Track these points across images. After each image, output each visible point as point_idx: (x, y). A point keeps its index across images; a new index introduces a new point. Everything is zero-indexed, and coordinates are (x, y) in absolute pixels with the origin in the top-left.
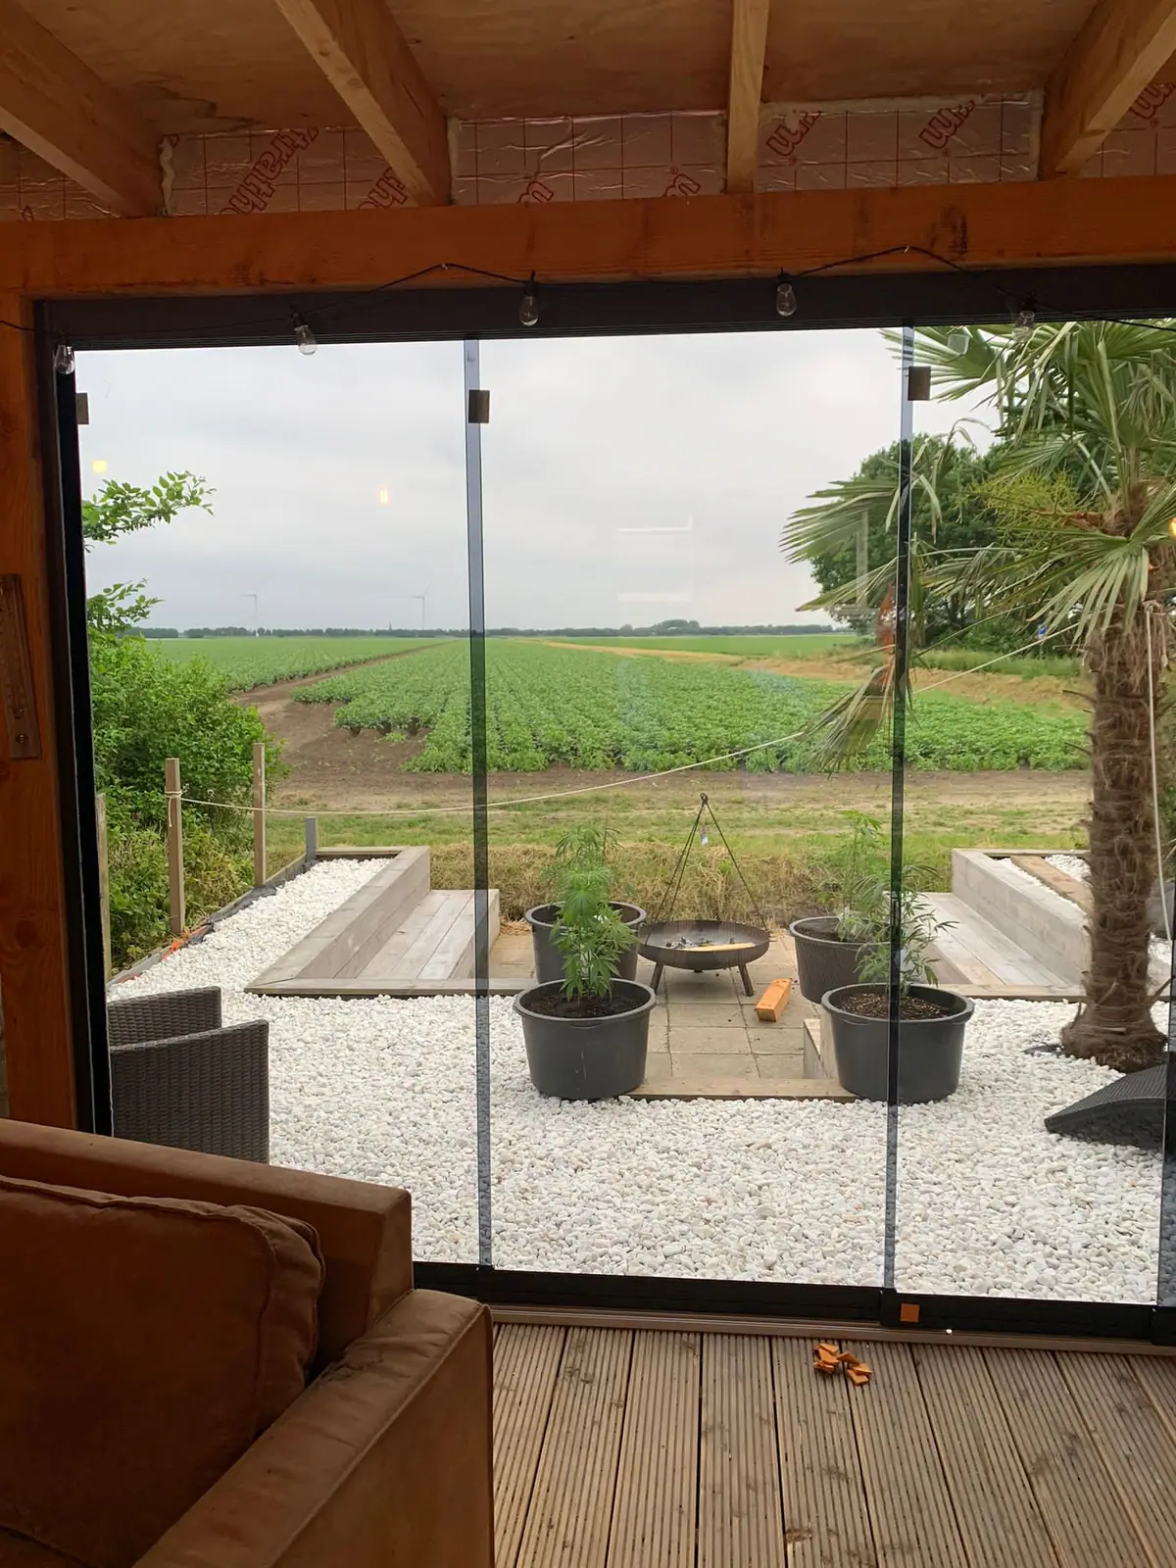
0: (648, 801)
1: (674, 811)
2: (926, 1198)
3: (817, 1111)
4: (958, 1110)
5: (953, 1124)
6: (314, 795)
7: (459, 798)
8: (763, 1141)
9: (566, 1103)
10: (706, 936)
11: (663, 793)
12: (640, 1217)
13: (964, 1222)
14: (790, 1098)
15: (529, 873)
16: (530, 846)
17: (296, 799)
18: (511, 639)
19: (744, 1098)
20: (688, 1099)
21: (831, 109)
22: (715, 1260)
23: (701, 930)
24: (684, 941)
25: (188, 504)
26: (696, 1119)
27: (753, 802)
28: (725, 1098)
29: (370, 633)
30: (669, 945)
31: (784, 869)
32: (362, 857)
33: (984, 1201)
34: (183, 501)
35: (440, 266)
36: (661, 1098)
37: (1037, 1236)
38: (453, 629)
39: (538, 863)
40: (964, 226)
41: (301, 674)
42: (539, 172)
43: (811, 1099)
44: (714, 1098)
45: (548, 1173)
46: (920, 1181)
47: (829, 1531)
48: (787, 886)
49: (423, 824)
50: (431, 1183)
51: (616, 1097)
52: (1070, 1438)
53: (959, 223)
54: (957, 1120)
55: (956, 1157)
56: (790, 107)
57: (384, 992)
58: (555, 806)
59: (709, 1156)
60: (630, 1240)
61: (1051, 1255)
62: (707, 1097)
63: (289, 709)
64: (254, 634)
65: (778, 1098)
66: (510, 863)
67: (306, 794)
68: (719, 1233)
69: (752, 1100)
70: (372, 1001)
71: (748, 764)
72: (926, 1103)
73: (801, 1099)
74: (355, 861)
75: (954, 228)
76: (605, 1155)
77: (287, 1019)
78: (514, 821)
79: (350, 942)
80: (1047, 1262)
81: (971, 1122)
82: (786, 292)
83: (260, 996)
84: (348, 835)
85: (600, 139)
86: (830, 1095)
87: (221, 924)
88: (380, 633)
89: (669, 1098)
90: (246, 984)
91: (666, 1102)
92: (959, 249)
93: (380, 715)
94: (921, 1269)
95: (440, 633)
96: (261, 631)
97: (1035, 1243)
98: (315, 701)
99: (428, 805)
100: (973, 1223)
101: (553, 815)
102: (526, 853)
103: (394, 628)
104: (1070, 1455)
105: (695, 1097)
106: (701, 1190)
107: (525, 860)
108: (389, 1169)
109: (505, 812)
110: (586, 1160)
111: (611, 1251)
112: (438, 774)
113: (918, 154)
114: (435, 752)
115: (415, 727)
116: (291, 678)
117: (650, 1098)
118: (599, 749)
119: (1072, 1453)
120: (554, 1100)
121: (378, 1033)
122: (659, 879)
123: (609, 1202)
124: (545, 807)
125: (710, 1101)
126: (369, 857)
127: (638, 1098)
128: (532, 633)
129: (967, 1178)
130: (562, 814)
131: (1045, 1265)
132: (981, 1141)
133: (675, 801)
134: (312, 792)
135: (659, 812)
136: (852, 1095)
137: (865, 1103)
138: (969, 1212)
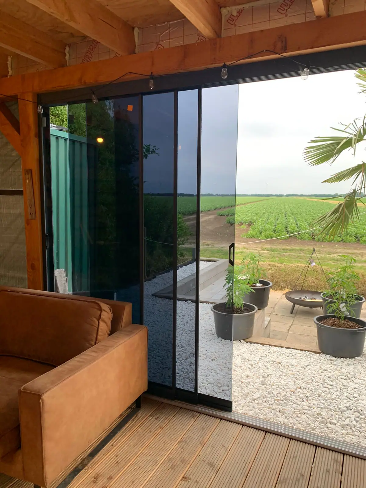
0: (319, 251)
1: (327, 255)
2: (324, 389)
3: (305, 355)
4: (357, 362)
5: (352, 367)
6: (211, 243)
7: (255, 246)
8: (279, 361)
9: (223, 340)
10: (314, 296)
11: (325, 249)
12: (222, 377)
13: (333, 400)
14: (298, 350)
15: (270, 272)
16: (271, 263)
17: (206, 244)
18: (295, 198)
19: (282, 347)
20: (263, 344)
21: (247, 6)
22: (237, 394)
23: (313, 294)
24: (306, 297)
25: (152, 153)
26: (262, 351)
27: (358, 254)
28: (276, 346)
29: (249, 196)
30: (300, 298)
31: (361, 277)
32: (208, 261)
33: (345, 394)
34: (150, 153)
35: (127, 74)
36: (254, 343)
37: (357, 409)
38: (276, 194)
39: (273, 268)
40: (286, 41)
41: (223, 207)
42: (160, 41)
43: (305, 351)
44: (272, 346)
45: (203, 359)
46: (326, 383)
47: (196, 481)
48: (361, 283)
49: (240, 254)
50: (166, 356)
51: (240, 341)
52: (301, 475)
53: (284, 40)
54: (354, 366)
55: (345, 378)
56: (234, 8)
57: (189, 300)
58: (286, 251)
59: (258, 363)
60: (214, 383)
61: (358, 417)
62: (269, 345)
63: (216, 218)
64: (215, 196)
65: (294, 349)
66: (264, 268)
67: (209, 242)
68: (244, 386)
69: (284, 348)
70: (186, 302)
71: (361, 241)
72: (346, 358)
73: (302, 350)
74: (206, 262)
75: (282, 42)
76: (224, 357)
77: (160, 304)
78: (270, 255)
79: (191, 285)
80: (355, 419)
81: (359, 367)
82: (224, 71)
83: (156, 297)
84: (216, 255)
85: (177, 28)
86: (313, 350)
87: (158, 276)
88: (253, 195)
89: (257, 343)
90: (153, 293)
91: (256, 344)
92: (284, 49)
93: (240, 220)
94: (305, 411)
95: (272, 195)
96: (217, 195)
97: (355, 412)
98: (224, 215)
99: (244, 248)
100: (337, 401)
101: (284, 254)
102: (269, 265)
103: (257, 194)
104: (296, 480)
105: (266, 344)
106: (247, 372)
107: (269, 267)
108: (157, 351)
109: (268, 252)
110: (217, 357)
111: (206, 385)
112: (251, 239)
113: (276, 17)
114: (252, 232)
115: (250, 224)
116: (220, 208)
117: (251, 343)
118: (307, 233)
119: (298, 480)
120: (220, 339)
121: (181, 311)
122: (314, 277)
123: (216, 371)
124: (282, 251)
125: (270, 346)
126: (210, 261)
127: (247, 342)
128: (302, 196)
129: (344, 386)
130: (287, 254)
131: (354, 419)
132: (358, 374)
133: (329, 252)
134: (211, 242)
135: (322, 255)
136: (321, 352)
137: (324, 355)
138: (338, 397)
